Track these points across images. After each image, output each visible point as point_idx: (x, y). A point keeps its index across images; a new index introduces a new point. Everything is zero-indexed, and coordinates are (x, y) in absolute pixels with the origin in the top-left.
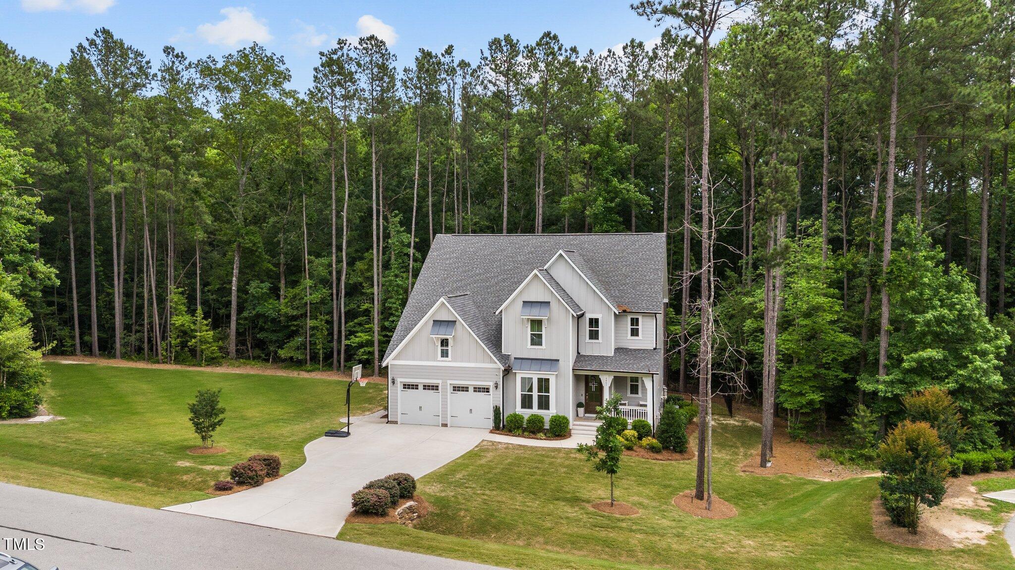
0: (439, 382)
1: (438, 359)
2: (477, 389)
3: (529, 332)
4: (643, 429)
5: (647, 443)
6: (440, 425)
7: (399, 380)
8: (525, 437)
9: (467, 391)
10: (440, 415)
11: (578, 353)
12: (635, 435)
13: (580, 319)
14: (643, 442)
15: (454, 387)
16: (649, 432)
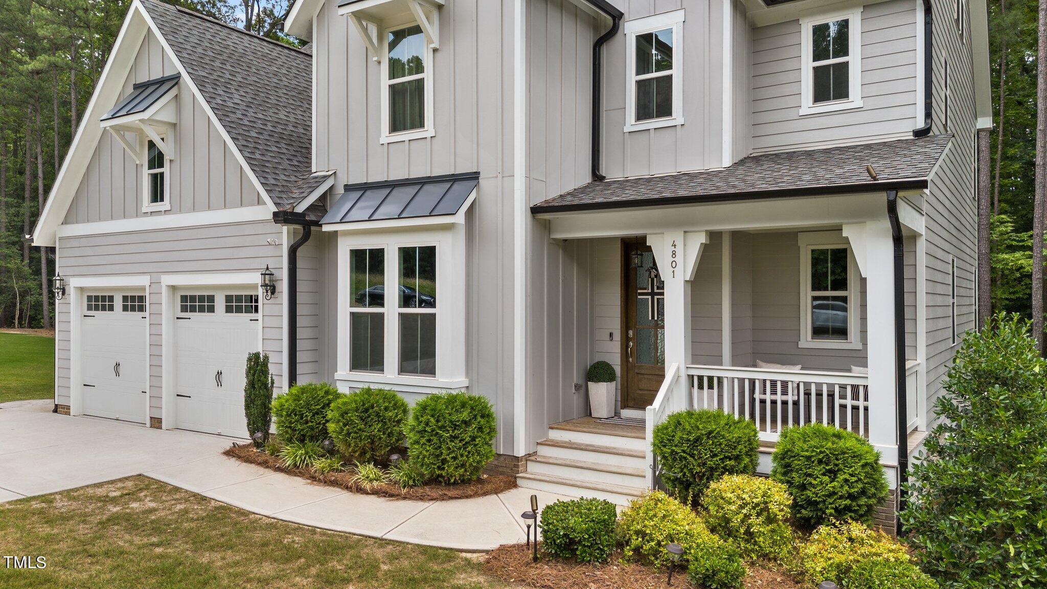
0: (143, 281)
1: (144, 210)
2: (233, 303)
3: (385, 84)
4: (833, 474)
5: (838, 558)
6: (148, 425)
7: (74, 283)
8: (313, 478)
9: (211, 309)
10: (148, 391)
11: (597, 176)
12: (774, 508)
13: (605, 49)
14: (812, 549)
15: (184, 298)
16: (863, 492)
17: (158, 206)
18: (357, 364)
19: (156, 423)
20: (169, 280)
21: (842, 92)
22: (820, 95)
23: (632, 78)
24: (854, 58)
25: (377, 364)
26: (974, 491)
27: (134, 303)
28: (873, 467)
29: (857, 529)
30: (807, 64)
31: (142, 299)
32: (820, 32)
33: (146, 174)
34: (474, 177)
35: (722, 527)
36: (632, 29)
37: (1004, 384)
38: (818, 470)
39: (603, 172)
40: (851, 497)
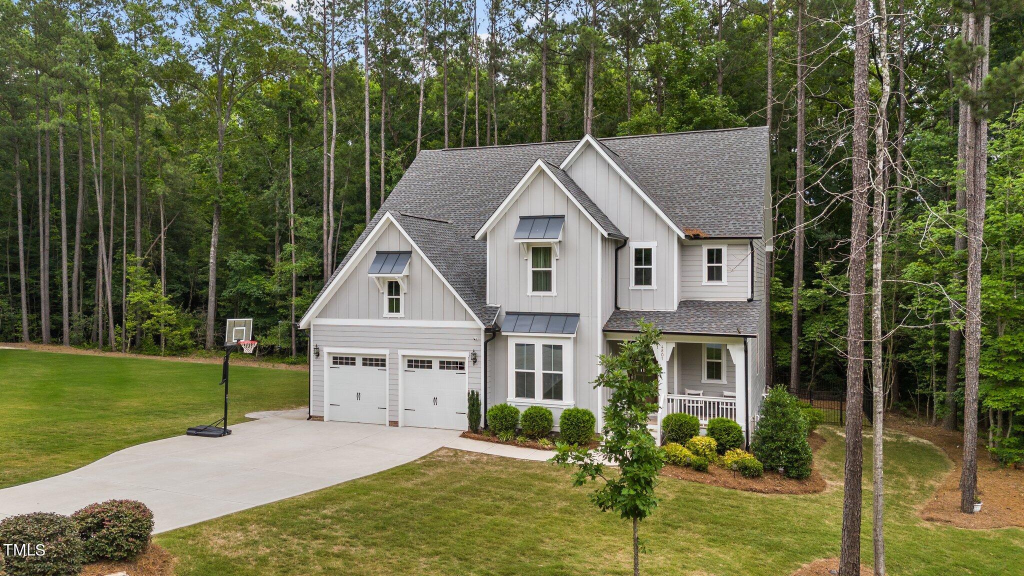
0: (386, 352)
1: (384, 316)
2: (445, 365)
3: (530, 269)
4: (728, 434)
5: (734, 459)
6: (388, 424)
7: (325, 350)
8: (517, 445)
9: (430, 367)
10: (387, 408)
11: (617, 308)
12: (712, 446)
13: (619, 252)
14: (726, 458)
15: (409, 361)
16: (737, 440)
17: (394, 314)
18: (519, 394)
19: (394, 424)
20: (401, 352)
21: (719, 278)
22: (711, 278)
23: (633, 266)
24: (724, 265)
25: (531, 395)
26: (771, 438)
27: (379, 362)
28: (740, 432)
29: (738, 451)
30: (705, 265)
31: (384, 360)
32: (710, 252)
33: (386, 298)
34: (578, 315)
35: (697, 453)
36: (634, 245)
37: (779, 406)
38: (724, 433)
39: (619, 305)
40: (734, 441)
